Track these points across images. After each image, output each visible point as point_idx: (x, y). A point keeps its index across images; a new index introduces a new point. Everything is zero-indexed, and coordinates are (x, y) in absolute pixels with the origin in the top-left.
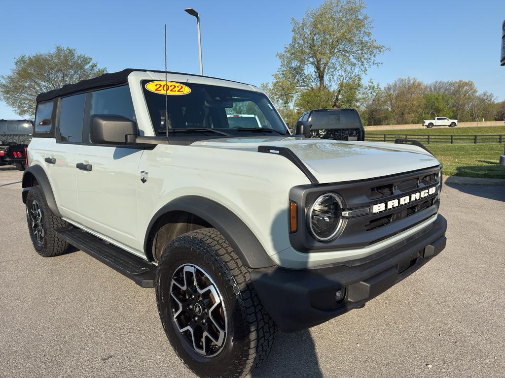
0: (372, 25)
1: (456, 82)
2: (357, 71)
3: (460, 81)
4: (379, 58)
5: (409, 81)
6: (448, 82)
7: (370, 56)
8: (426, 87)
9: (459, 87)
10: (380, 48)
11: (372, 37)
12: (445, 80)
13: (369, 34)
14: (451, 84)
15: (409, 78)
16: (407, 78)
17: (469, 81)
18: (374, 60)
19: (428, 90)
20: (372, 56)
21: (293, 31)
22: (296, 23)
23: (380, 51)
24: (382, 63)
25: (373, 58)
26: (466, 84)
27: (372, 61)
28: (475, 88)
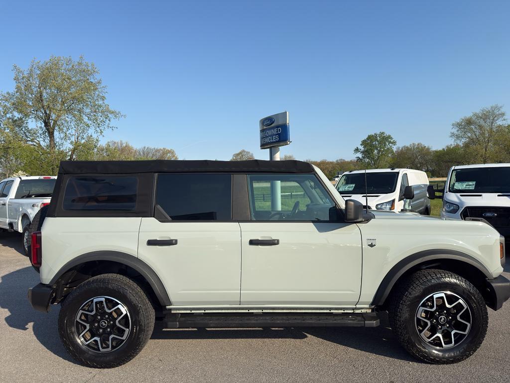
0: (106, 90)
1: (161, 149)
2: (91, 131)
3: (164, 149)
4: (114, 122)
5: (122, 144)
6: (154, 149)
7: (105, 120)
8: (136, 151)
9: (164, 153)
10: (116, 114)
11: (106, 102)
12: (152, 147)
13: (103, 98)
14: (157, 151)
15: (121, 141)
16: (120, 141)
17: (171, 150)
18: (109, 124)
19: (138, 153)
20: (107, 120)
21: (15, 79)
22: (20, 72)
23: (116, 116)
24: (117, 128)
25: (107, 122)
26: (169, 152)
27: (107, 124)
28: (176, 156)
